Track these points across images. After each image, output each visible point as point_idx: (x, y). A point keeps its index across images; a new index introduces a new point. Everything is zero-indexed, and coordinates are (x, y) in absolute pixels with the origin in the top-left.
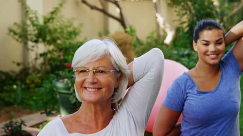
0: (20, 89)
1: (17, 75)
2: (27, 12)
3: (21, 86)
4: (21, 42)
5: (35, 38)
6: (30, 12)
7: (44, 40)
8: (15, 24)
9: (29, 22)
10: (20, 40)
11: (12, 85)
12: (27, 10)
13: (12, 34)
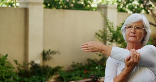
0: (100, 69)
1: (99, 62)
2: (107, 23)
3: (100, 68)
4: (102, 41)
5: (111, 39)
6: (109, 23)
7: (116, 41)
8: (100, 31)
9: (108, 29)
10: (102, 40)
11: (95, 67)
12: (107, 22)
13: (97, 36)
